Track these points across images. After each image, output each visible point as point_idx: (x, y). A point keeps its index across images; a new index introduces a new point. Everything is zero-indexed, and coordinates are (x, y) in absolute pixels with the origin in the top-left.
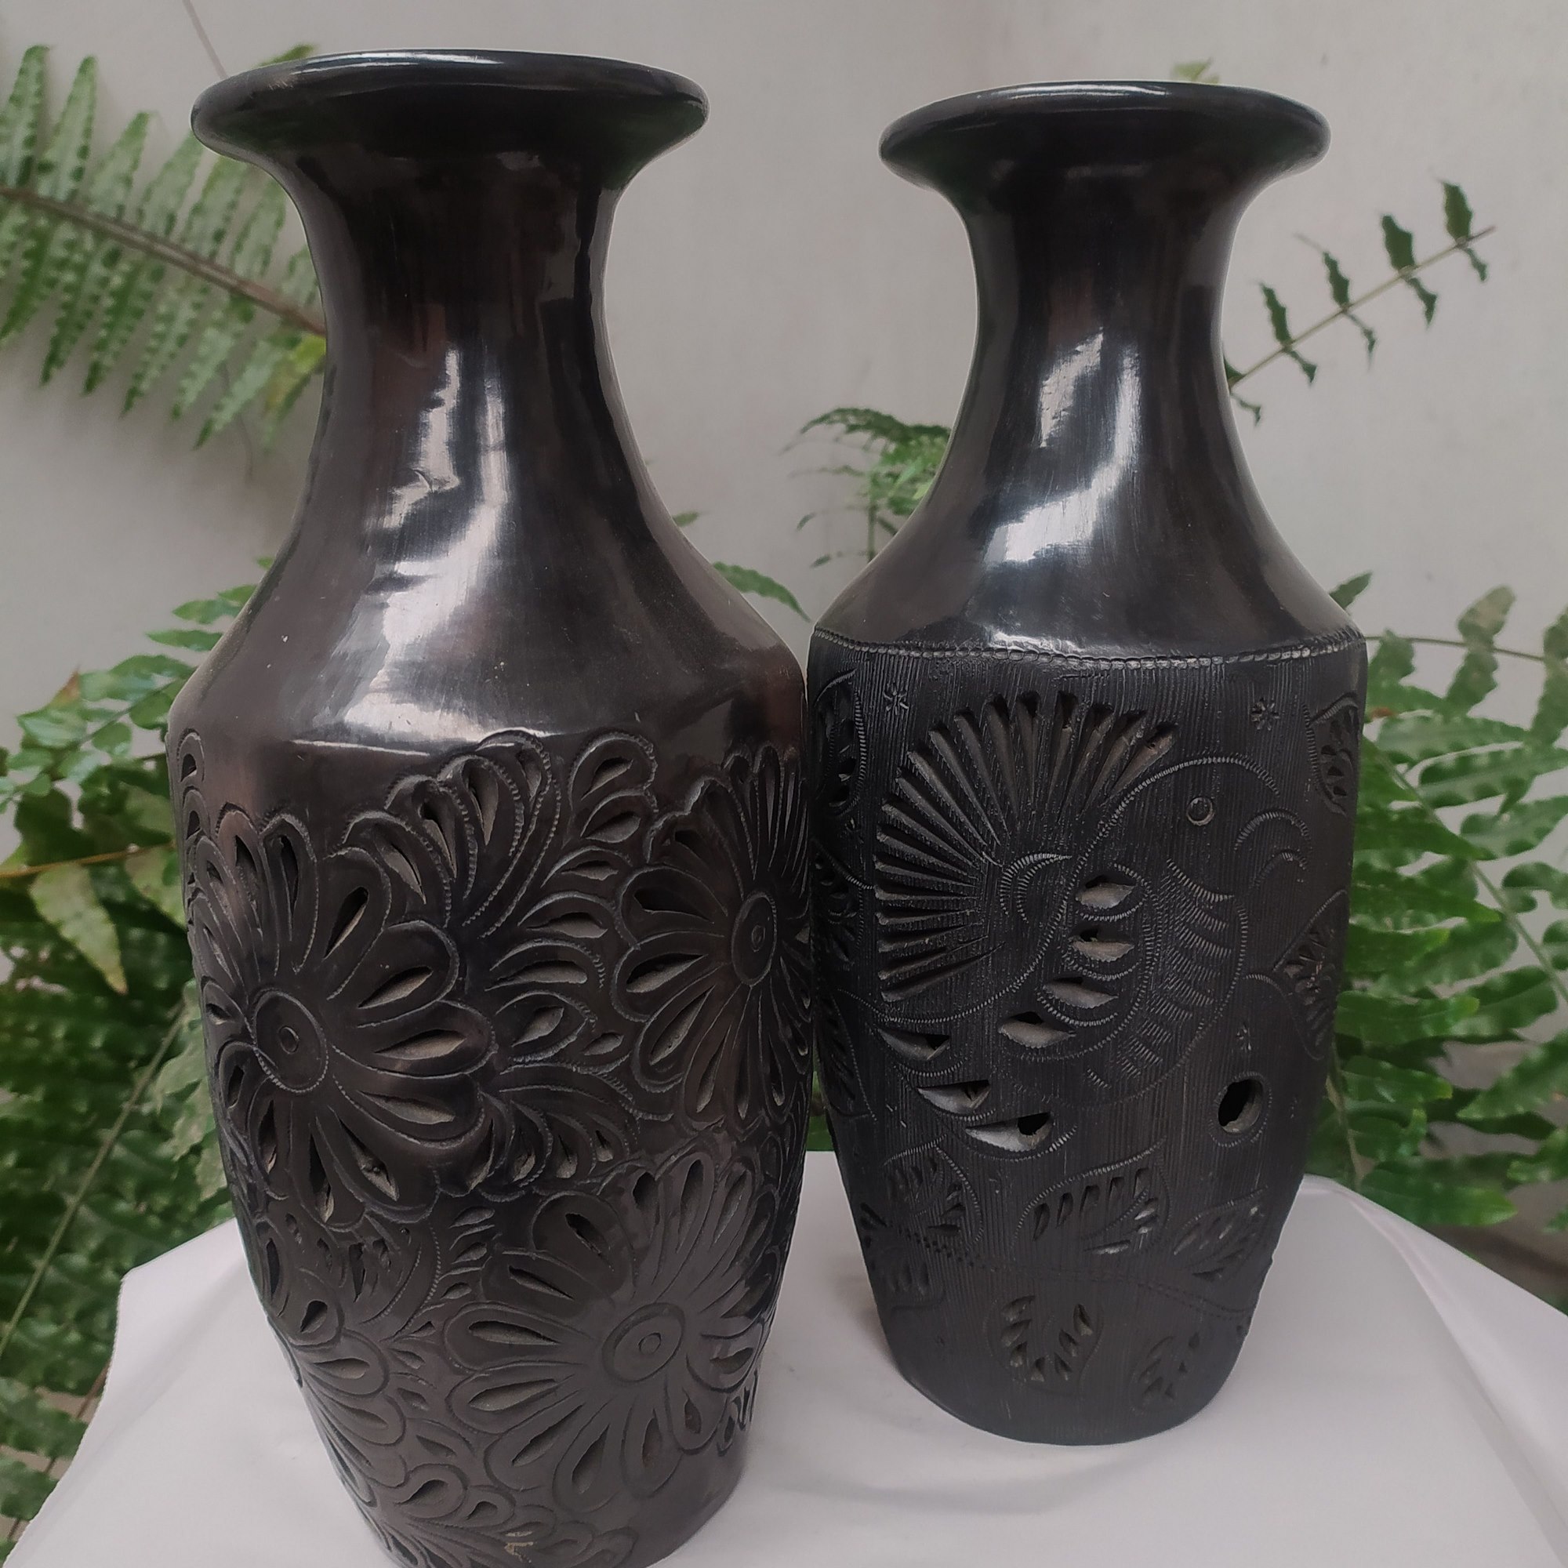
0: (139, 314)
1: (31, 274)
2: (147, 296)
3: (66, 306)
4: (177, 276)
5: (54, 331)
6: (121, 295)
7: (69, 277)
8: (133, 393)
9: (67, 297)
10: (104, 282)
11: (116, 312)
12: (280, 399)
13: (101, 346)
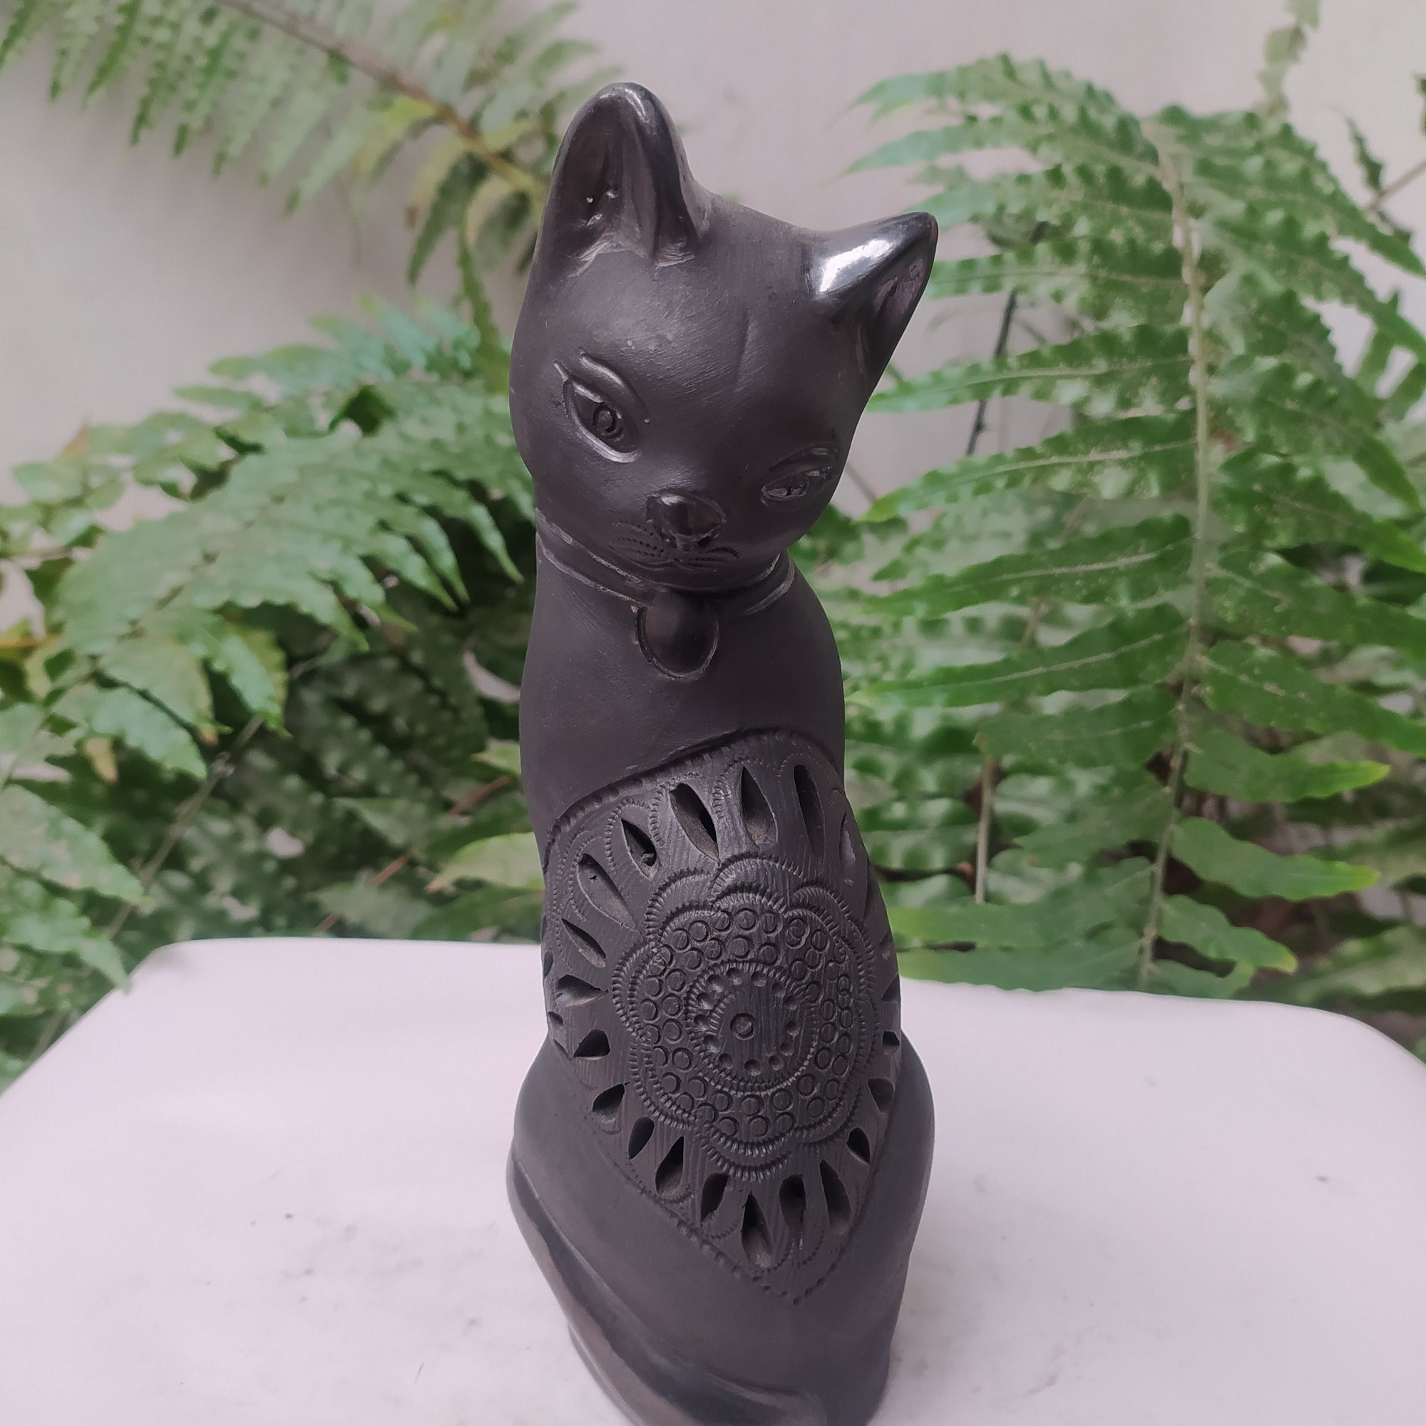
0: (232, 74)
1: (124, 31)
2: (241, 56)
3: (160, 66)
4: (273, 35)
5: (144, 91)
6: (215, 55)
7: (162, 35)
8: (221, 158)
9: (160, 56)
10: (198, 41)
11: (209, 71)
12: (369, 164)
13: (190, 106)
